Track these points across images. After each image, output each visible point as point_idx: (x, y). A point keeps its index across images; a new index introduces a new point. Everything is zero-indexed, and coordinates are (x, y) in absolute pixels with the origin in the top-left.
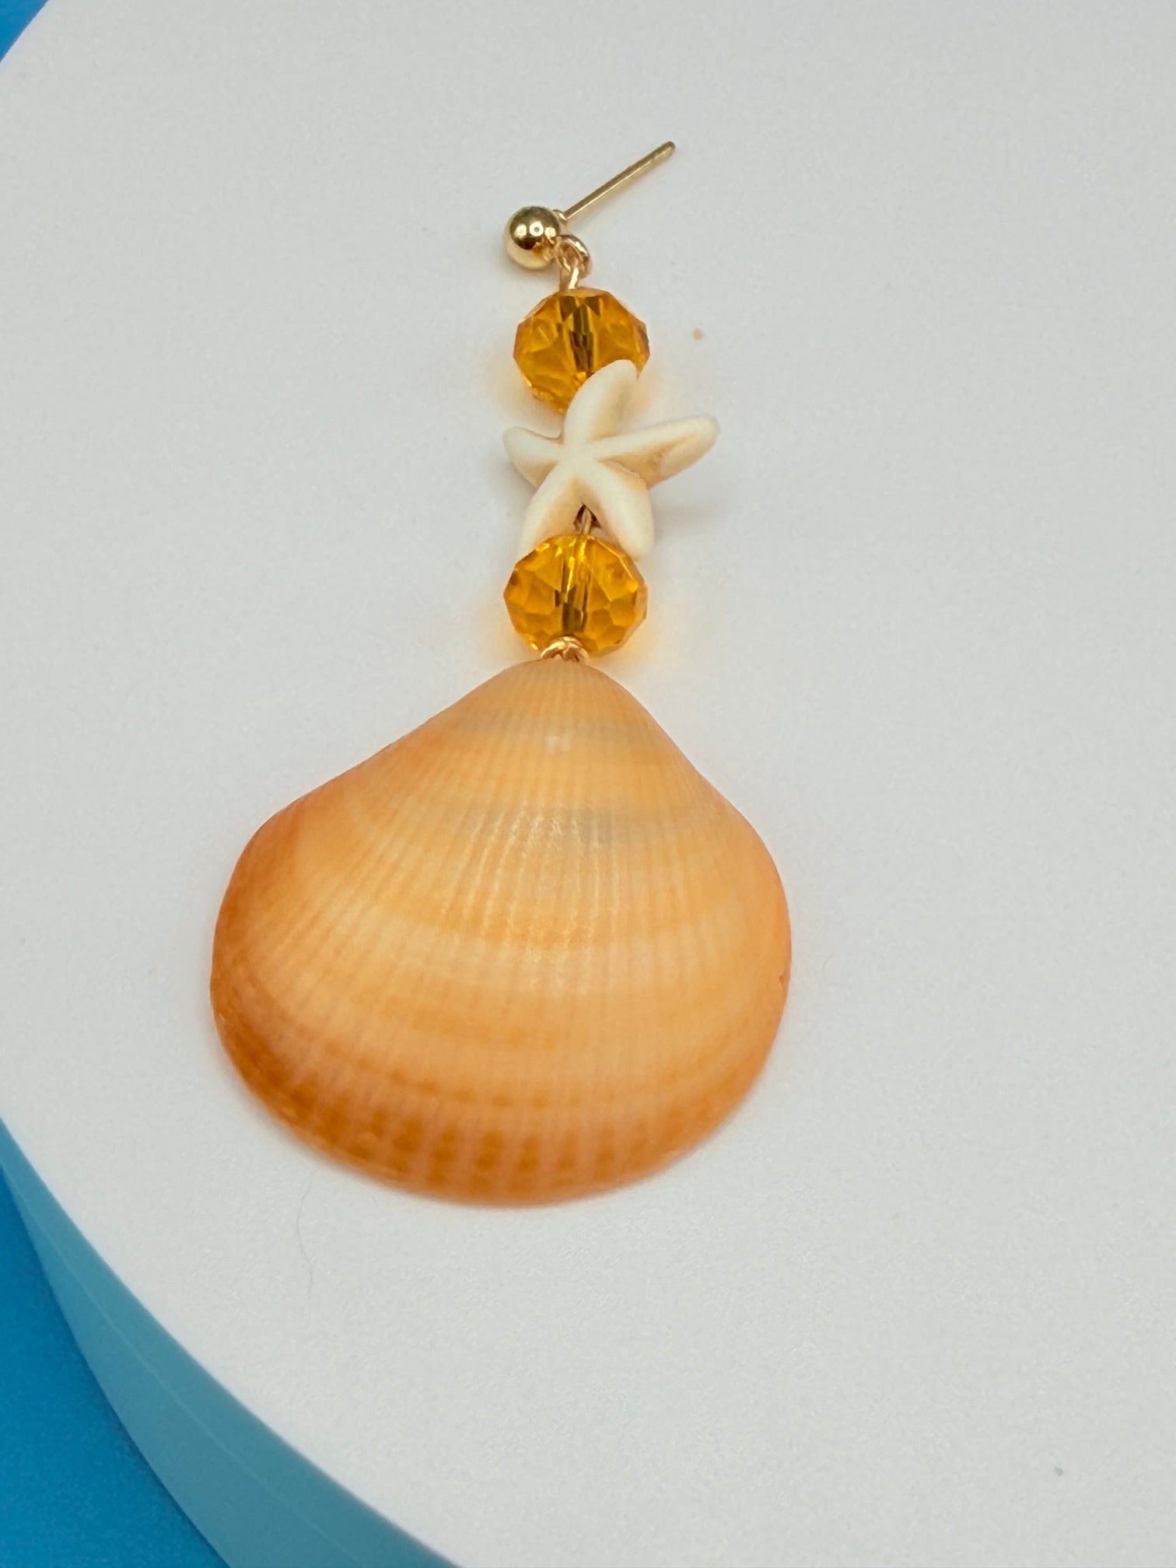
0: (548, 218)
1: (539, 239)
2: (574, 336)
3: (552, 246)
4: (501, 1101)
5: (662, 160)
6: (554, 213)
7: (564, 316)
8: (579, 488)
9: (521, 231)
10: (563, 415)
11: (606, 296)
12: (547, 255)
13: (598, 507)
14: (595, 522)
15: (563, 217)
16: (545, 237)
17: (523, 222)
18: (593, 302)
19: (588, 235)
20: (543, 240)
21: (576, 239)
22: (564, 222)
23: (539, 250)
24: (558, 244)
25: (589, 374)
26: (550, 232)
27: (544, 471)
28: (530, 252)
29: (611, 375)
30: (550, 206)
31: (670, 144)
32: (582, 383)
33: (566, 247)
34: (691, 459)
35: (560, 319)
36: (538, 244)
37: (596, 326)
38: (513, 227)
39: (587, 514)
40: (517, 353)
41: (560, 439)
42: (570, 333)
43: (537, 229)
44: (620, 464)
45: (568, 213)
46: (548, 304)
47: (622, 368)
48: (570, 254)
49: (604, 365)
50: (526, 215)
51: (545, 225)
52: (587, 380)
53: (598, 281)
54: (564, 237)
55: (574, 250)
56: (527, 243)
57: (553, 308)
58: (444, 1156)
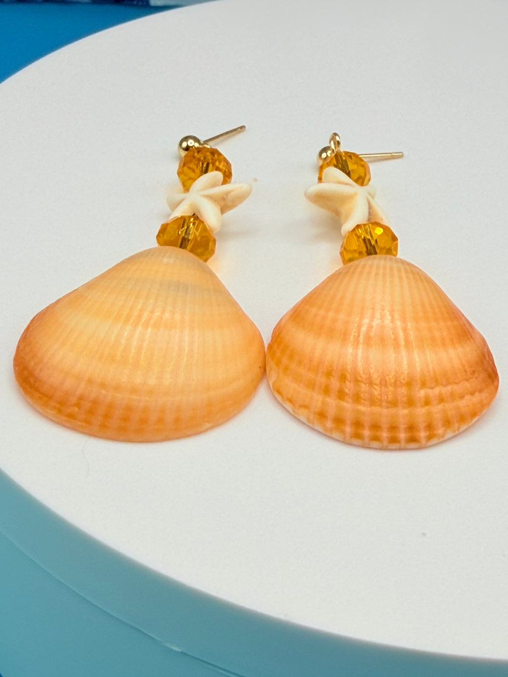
8: (192, 206)
13: (200, 213)
15: (203, 141)
17: (185, 141)
20: (194, 147)
27: (180, 203)
29: (212, 175)
32: (201, 177)
36: (191, 149)
38: (181, 144)
43: (191, 143)
44: (211, 197)
45: (206, 141)
47: (217, 173)
49: (211, 172)
51: (195, 142)
52: (203, 176)
58: (107, 416)
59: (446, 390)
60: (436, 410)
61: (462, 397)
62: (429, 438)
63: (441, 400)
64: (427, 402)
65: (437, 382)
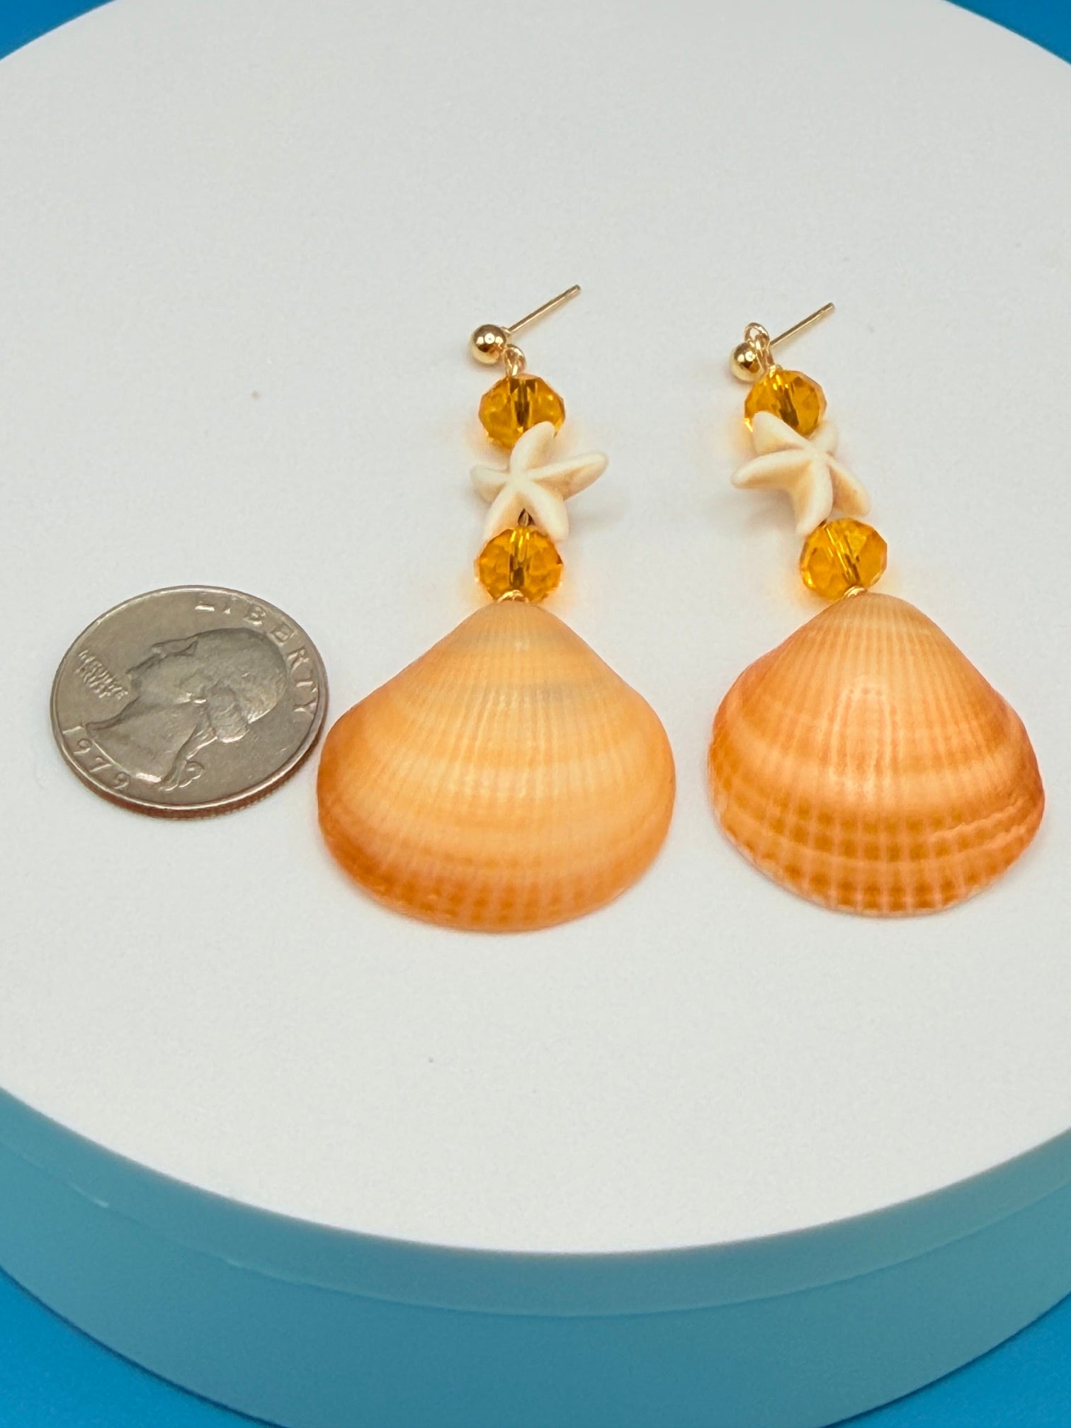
0: (497, 331)
1: (491, 345)
2: (518, 405)
3: (501, 351)
4: (514, 864)
5: (571, 297)
6: (502, 329)
7: (512, 390)
8: (520, 499)
9: (480, 341)
10: (508, 455)
11: (540, 381)
12: (497, 354)
13: (534, 512)
14: (531, 520)
15: (507, 331)
16: (497, 344)
17: (481, 335)
18: (531, 383)
19: (524, 345)
20: (495, 346)
21: (516, 347)
22: (509, 335)
23: (492, 352)
24: (504, 351)
25: (525, 429)
26: (499, 340)
27: (498, 490)
28: (488, 353)
29: (538, 432)
30: (499, 324)
31: (577, 287)
32: (521, 435)
33: (509, 352)
34: (591, 479)
35: (509, 394)
36: (491, 348)
37: (532, 397)
38: (475, 338)
39: (526, 516)
40: (481, 415)
41: (508, 470)
42: (516, 403)
44: (548, 483)
45: (511, 329)
46: (500, 385)
47: (545, 426)
48: (511, 356)
49: (536, 424)
50: (482, 331)
51: (496, 335)
52: (524, 434)
53: (532, 371)
54: (510, 346)
55: (515, 354)
56: (485, 348)
57: (505, 386)
58: (481, 903)
59: (968, 829)
60: (957, 859)
61: (992, 836)
62: (947, 900)
63: (964, 843)
64: (942, 850)
65: (958, 818)
